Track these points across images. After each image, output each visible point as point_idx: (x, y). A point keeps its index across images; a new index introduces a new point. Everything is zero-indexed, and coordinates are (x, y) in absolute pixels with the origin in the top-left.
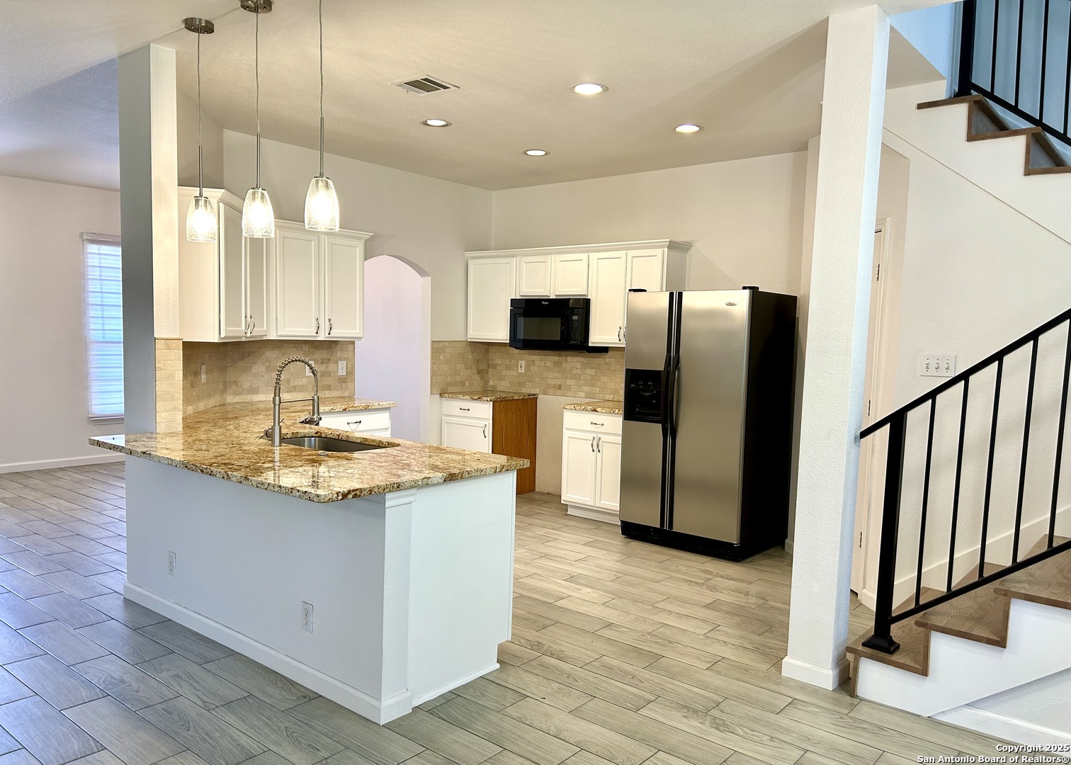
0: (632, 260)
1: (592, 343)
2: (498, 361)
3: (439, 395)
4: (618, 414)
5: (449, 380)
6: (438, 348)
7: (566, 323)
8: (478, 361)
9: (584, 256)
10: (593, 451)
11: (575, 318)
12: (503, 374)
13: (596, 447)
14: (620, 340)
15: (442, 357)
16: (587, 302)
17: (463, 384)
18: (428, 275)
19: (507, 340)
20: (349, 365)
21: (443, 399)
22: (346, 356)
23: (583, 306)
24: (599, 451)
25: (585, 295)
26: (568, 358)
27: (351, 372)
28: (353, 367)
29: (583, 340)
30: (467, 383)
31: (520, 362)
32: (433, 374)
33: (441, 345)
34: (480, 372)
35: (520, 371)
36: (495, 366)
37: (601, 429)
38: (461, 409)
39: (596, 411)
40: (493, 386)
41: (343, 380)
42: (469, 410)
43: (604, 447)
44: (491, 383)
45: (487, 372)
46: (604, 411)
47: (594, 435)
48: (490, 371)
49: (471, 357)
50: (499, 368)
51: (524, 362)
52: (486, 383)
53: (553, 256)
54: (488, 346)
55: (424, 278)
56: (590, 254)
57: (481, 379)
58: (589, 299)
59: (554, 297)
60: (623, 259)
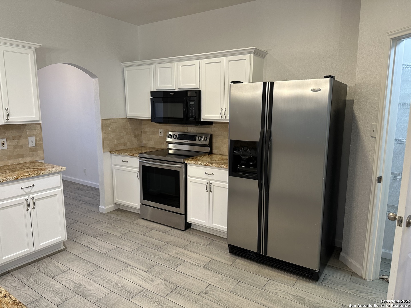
0: (229, 63)
1: (203, 119)
2: (147, 130)
3: (109, 153)
4: (224, 168)
5: (116, 142)
6: (106, 124)
7: (187, 106)
8: (135, 130)
9: (196, 62)
10: (207, 191)
11: (192, 103)
12: (150, 137)
13: (209, 189)
14: (222, 117)
15: (109, 129)
16: (199, 93)
17: (125, 144)
18: (97, 77)
19: (150, 117)
20: (38, 139)
21: (112, 154)
22: (35, 133)
23: (197, 95)
24: (211, 192)
25: (198, 88)
26: (189, 128)
27: (39, 145)
28: (41, 140)
29: (197, 117)
30: (128, 144)
31: (160, 130)
32: (104, 140)
33: (109, 121)
34: (136, 136)
35: (160, 135)
36: (145, 132)
37: (212, 177)
38: (123, 161)
39: (208, 165)
40: (145, 144)
41: (33, 150)
42: (128, 162)
43: (214, 189)
44: (144, 142)
45: (141, 135)
46: (213, 166)
47: (208, 181)
48: (143, 135)
49: (130, 127)
50: (148, 133)
51: (162, 130)
52: (141, 142)
53: (176, 63)
54: (140, 121)
55: (94, 79)
56: (200, 61)
57: (137, 140)
58: (201, 91)
59: (178, 90)
60: (223, 63)
